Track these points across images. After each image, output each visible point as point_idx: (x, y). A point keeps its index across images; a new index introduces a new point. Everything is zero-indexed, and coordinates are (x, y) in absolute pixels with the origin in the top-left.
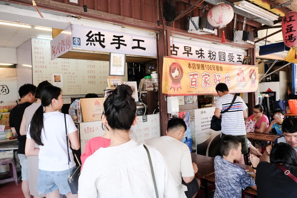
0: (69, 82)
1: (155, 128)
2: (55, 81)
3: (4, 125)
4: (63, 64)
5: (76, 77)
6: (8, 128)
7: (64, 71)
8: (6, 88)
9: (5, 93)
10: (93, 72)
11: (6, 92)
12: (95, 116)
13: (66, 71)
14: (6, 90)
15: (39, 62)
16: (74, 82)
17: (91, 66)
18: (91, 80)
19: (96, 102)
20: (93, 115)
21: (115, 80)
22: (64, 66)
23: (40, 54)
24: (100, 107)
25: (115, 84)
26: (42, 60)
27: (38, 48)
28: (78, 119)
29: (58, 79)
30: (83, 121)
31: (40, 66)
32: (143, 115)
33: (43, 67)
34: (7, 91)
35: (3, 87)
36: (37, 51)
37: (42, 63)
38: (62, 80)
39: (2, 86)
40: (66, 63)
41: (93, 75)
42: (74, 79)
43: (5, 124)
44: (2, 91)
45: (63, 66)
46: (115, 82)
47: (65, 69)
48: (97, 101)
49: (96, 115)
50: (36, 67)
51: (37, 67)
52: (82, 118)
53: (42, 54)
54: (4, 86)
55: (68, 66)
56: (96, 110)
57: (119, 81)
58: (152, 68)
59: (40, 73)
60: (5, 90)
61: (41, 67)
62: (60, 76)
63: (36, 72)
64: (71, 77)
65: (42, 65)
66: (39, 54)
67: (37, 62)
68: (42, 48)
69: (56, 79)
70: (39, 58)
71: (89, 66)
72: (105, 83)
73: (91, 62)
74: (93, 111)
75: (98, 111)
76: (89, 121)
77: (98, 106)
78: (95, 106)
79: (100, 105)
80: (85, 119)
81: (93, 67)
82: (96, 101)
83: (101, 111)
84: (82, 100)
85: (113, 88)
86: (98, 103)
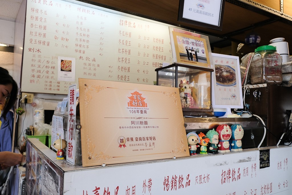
0: (85, 73)
1: (286, 185)
2: (62, 70)
4: (79, 43)
5: (98, 66)
7: (79, 55)
10: (127, 62)
12: (127, 144)
13: (82, 55)
15: (38, 34)
16: (95, 75)
17: (124, 51)
18: (123, 73)
19: (135, 97)
20: (122, 141)
21: (191, 40)
22: (80, 46)
23: (41, 20)
24: (144, 115)
25: (190, 51)
26: (42, 31)
27: (37, 11)
28: (67, 152)
29: (66, 67)
30: (79, 163)
31: (37, 41)
32: (257, 147)
33: (44, 43)
36: (35, 14)
37: (42, 36)
38: (73, 69)
40: (84, 40)
41: (127, 66)
42: (95, 69)
45: (77, 46)
46: (190, 46)
47: (80, 51)
48: (136, 93)
49: (130, 142)
50: (31, 42)
51: (33, 42)
52: (79, 151)
53: (43, 20)
55: (86, 47)
56: (133, 123)
57: (200, 45)
58: (256, 40)
59: (37, 54)
61: (40, 43)
62: (71, 62)
63: (30, 50)
64: (90, 65)
65: (42, 39)
66: (39, 20)
67: (34, 34)
68: (45, 12)
69: (63, 67)
70: (38, 27)
71: (121, 50)
72: (146, 81)
73: (125, 43)
74: (123, 127)
75: (140, 127)
76: (104, 165)
77: (140, 111)
78: (130, 109)
79: (146, 108)
80: (90, 155)
81: (128, 53)
82: (133, 92)
83: (149, 127)
84: (86, 85)
85: (184, 60)
86: (139, 101)
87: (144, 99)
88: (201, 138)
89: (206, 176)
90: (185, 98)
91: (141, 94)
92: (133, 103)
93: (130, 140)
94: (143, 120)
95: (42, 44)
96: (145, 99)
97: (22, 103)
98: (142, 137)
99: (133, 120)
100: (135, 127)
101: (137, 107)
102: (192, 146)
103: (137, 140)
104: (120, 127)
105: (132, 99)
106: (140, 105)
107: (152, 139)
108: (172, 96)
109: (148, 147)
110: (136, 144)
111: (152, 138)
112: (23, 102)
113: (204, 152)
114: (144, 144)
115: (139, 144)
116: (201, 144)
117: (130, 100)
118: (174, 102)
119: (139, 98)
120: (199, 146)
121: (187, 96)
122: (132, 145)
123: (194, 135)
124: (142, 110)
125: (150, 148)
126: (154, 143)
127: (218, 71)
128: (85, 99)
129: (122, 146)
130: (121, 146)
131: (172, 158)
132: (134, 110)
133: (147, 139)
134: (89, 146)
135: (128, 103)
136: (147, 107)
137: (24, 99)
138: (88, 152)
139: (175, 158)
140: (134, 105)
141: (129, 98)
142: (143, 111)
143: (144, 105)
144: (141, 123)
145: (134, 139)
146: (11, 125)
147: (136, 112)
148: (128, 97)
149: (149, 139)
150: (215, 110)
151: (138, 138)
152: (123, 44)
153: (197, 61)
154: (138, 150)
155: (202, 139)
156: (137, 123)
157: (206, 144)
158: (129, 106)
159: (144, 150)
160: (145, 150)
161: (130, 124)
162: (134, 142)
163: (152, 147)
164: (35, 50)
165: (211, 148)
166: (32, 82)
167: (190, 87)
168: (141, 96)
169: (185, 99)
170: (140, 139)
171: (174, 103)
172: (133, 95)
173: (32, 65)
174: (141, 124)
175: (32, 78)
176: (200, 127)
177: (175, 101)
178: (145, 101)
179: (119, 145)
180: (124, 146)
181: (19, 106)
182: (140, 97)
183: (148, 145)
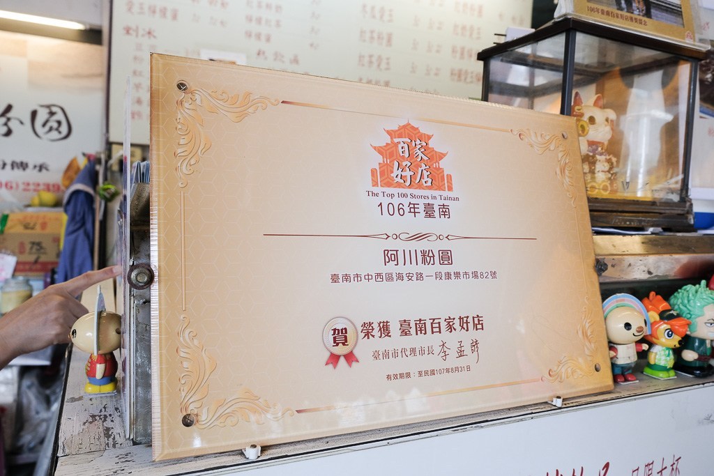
3: (13, 254)
4: (255, 13)
6: (27, 267)
7: (255, 46)
8: (60, 116)
9: (54, 135)
10: (383, 66)
11: (60, 132)
12: (364, 348)
13: (262, 45)
14: (59, 123)
17: (375, 35)
22: (259, 21)
31: (146, 7)
33: (164, 12)
34: (64, 129)
35: (52, 114)
39: (48, 107)
40: (268, 6)
41: (382, 77)
43: (17, 250)
44: (47, 128)
45: (251, 20)
47: (258, 36)
48: (409, 131)
49: (378, 342)
50: (130, 10)
51: (136, 9)
54: (54, 109)
55: (273, 23)
60: (55, 125)
61: (154, 12)
63: (128, 31)
71: (368, 35)
73: (378, 15)
74: (347, 278)
75: (420, 276)
76: (252, 454)
77: (421, 208)
78: (380, 199)
79: (446, 193)
80: (191, 407)
81: (385, 42)
82: (396, 128)
83: (457, 275)
84: (181, 86)
85: (600, 7)
86: (419, 166)
87: (442, 156)
88: (654, 316)
89: (668, 463)
90: (589, 160)
91: (429, 137)
92: (396, 172)
93: (376, 332)
94: (435, 246)
95: (158, 15)
96: (444, 155)
97: (113, 172)
98: (427, 317)
99: (391, 244)
100: (400, 277)
101: (408, 191)
102: (619, 347)
103: (405, 333)
104: (335, 278)
105: (391, 155)
106: (423, 181)
107: (471, 325)
108: (552, 148)
109: (453, 361)
110: (404, 350)
111: (470, 320)
112: (116, 168)
113: (664, 369)
114: (437, 349)
115: (413, 350)
116: (654, 340)
117: (380, 159)
118: (558, 172)
119: (419, 152)
120: (645, 347)
121: (594, 151)
122: (386, 355)
123: (628, 306)
124: (430, 201)
125: (462, 362)
126: (475, 344)
127: (710, 63)
128: (179, 151)
129: (342, 360)
130: (334, 359)
131: (546, 403)
132: (396, 201)
133: (451, 328)
134: (185, 364)
135: (373, 172)
136: (450, 189)
137: (117, 161)
138: (183, 394)
139: (559, 403)
140: (399, 179)
141: (380, 150)
142: (436, 208)
143: (439, 180)
144: (426, 257)
145: (395, 328)
146: (89, 226)
147: (407, 209)
148: (375, 148)
149: (457, 325)
150: (698, 208)
151: (413, 325)
152: (374, 17)
153: (648, 14)
154: (408, 375)
155: (658, 318)
156: (409, 257)
157: (675, 341)
158: (375, 184)
159: (433, 372)
160: (440, 372)
161: (377, 265)
162: (396, 340)
163: (470, 359)
164: (141, 32)
165: (690, 356)
166: (136, 117)
167: (607, 120)
168: (431, 145)
169: (590, 163)
170: (421, 327)
171: (559, 176)
172: (396, 140)
173: (135, 73)
174: (424, 261)
175: (137, 108)
176: (650, 273)
177: (563, 171)
178: (443, 164)
179: (328, 354)
180: (350, 358)
181: (105, 179)
182: (426, 149)
183: (453, 353)
